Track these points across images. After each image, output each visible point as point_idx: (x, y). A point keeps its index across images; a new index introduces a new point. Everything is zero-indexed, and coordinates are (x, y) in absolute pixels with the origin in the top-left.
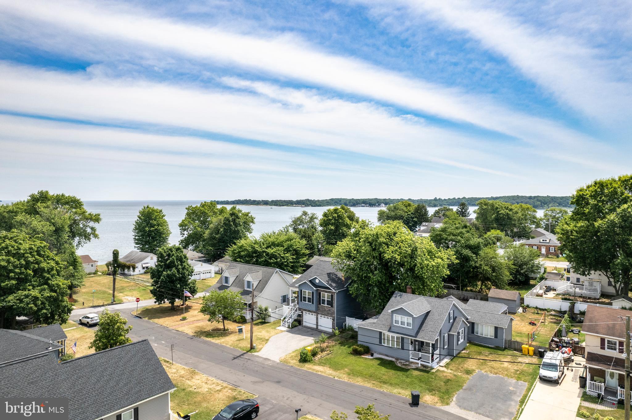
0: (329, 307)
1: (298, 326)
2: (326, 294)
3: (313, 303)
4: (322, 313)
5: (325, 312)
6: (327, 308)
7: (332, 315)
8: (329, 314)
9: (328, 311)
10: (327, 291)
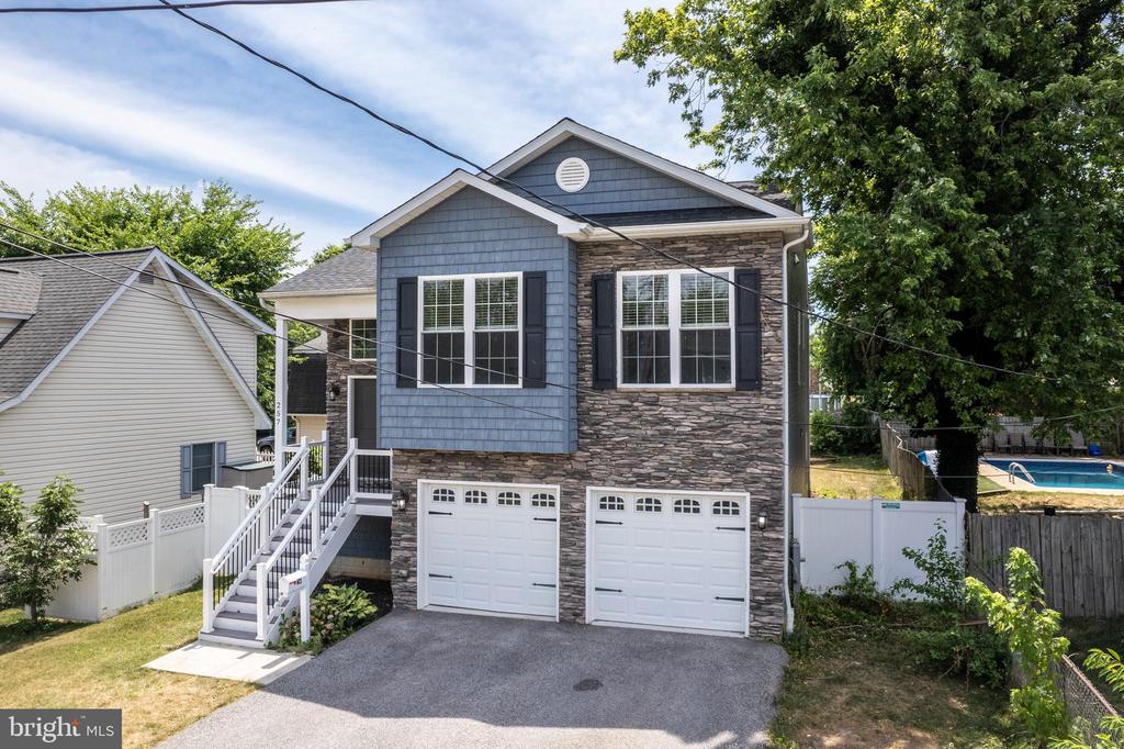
0: (709, 397)
1: (370, 619)
2: (674, 277)
3: (536, 379)
4: (631, 466)
5: (662, 451)
6: (687, 410)
7: (749, 470)
8: (716, 461)
9: (704, 437)
10: (685, 239)
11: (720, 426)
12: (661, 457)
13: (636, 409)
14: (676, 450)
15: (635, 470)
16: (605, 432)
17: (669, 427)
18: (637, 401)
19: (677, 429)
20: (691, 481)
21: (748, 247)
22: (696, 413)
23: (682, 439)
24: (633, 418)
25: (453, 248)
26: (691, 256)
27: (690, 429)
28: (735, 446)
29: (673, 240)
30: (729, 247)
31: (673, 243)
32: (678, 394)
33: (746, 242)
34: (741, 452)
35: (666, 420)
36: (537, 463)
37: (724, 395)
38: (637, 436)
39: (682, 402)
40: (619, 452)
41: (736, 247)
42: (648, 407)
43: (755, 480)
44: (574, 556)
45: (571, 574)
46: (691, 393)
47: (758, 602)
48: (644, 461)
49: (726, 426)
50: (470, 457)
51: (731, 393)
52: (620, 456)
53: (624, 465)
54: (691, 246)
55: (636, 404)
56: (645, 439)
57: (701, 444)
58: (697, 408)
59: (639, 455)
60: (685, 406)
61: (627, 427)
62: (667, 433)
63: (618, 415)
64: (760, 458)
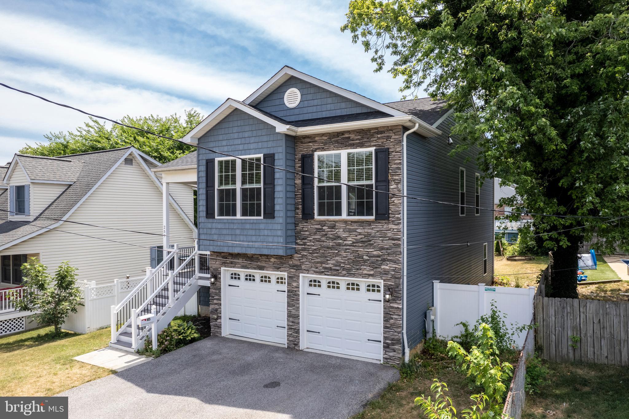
1: (193, 340)
2: (344, 154)
3: (270, 214)
4: (322, 263)
5: (337, 255)
6: (350, 231)
7: (383, 267)
8: (365, 261)
9: (359, 247)
10: (349, 132)
11: (367, 241)
12: (337, 258)
13: (324, 231)
14: (344, 254)
15: (324, 265)
16: (308, 244)
17: (340, 241)
18: (324, 226)
19: (345, 242)
20: (352, 272)
21: (382, 135)
22: (354, 233)
23: (347, 248)
24: (322, 236)
25: (231, 142)
26: (352, 142)
27: (351, 242)
28: (375, 253)
29: (343, 133)
30: (372, 136)
31: (343, 134)
32: (345, 222)
33: (382, 132)
34: (379, 256)
35: (339, 237)
36: (276, 260)
37: (369, 223)
38: (324, 246)
39: (348, 227)
40: (316, 255)
41: (376, 136)
42: (329, 230)
43: (386, 272)
44: (294, 312)
45: (293, 322)
46: (352, 222)
47: (387, 343)
48: (328, 260)
49: (370, 241)
50: (244, 256)
51: (373, 222)
52: (316, 257)
53: (318, 262)
54: (352, 136)
55: (324, 228)
56: (329, 248)
57: (358, 251)
58: (355, 230)
59: (326, 257)
60: (349, 229)
61: (319, 240)
62: (339, 244)
63: (315, 234)
64: (388, 260)
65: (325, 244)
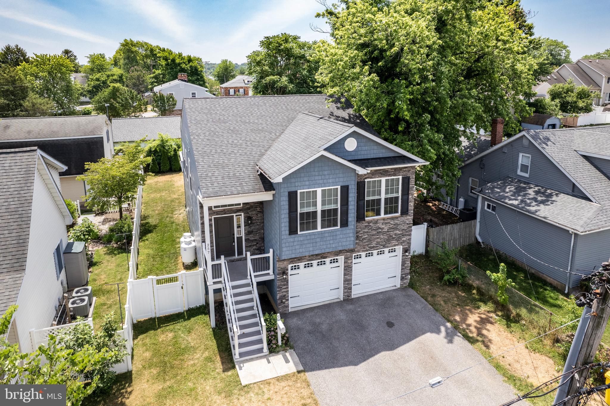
0: (393, 218)
2: (383, 180)
3: (345, 224)
5: (378, 238)
6: (386, 223)
7: (403, 239)
8: (393, 238)
9: (391, 231)
11: (395, 228)
12: (378, 240)
13: (370, 226)
14: (382, 237)
15: (369, 246)
16: (360, 235)
17: (380, 230)
19: (383, 230)
20: (385, 246)
21: (406, 169)
22: (389, 224)
23: (383, 233)
24: (369, 230)
25: (312, 178)
26: (389, 173)
27: (387, 230)
28: (399, 233)
30: (401, 170)
32: (384, 219)
34: (401, 234)
35: (380, 228)
37: (397, 217)
38: (370, 235)
39: (385, 221)
40: (365, 241)
41: (403, 169)
42: (374, 225)
43: (404, 241)
44: (348, 278)
45: (347, 284)
46: (387, 218)
47: (403, 277)
49: (397, 227)
51: (399, 217)
53: (366, 245)
55: (370, 224)
56: (373, 235)
57: (390, 234)
58: (389, 223)
59: (371, 241)
61: (367, 232)
62: (380, 232)
63: (364, 229)
64: (405, 235)
65: (370, 233)
